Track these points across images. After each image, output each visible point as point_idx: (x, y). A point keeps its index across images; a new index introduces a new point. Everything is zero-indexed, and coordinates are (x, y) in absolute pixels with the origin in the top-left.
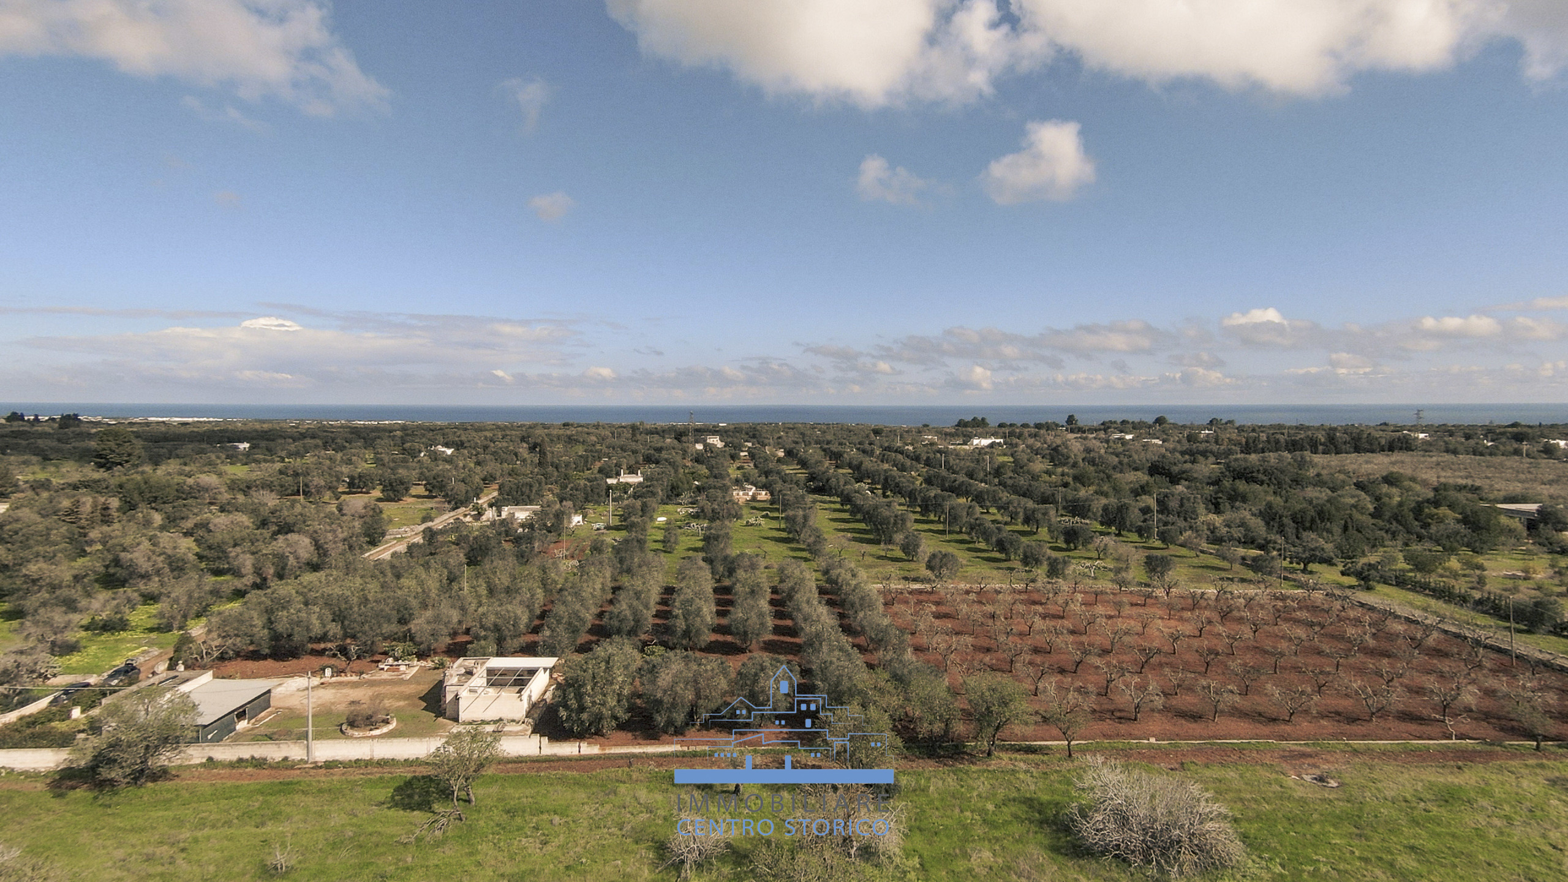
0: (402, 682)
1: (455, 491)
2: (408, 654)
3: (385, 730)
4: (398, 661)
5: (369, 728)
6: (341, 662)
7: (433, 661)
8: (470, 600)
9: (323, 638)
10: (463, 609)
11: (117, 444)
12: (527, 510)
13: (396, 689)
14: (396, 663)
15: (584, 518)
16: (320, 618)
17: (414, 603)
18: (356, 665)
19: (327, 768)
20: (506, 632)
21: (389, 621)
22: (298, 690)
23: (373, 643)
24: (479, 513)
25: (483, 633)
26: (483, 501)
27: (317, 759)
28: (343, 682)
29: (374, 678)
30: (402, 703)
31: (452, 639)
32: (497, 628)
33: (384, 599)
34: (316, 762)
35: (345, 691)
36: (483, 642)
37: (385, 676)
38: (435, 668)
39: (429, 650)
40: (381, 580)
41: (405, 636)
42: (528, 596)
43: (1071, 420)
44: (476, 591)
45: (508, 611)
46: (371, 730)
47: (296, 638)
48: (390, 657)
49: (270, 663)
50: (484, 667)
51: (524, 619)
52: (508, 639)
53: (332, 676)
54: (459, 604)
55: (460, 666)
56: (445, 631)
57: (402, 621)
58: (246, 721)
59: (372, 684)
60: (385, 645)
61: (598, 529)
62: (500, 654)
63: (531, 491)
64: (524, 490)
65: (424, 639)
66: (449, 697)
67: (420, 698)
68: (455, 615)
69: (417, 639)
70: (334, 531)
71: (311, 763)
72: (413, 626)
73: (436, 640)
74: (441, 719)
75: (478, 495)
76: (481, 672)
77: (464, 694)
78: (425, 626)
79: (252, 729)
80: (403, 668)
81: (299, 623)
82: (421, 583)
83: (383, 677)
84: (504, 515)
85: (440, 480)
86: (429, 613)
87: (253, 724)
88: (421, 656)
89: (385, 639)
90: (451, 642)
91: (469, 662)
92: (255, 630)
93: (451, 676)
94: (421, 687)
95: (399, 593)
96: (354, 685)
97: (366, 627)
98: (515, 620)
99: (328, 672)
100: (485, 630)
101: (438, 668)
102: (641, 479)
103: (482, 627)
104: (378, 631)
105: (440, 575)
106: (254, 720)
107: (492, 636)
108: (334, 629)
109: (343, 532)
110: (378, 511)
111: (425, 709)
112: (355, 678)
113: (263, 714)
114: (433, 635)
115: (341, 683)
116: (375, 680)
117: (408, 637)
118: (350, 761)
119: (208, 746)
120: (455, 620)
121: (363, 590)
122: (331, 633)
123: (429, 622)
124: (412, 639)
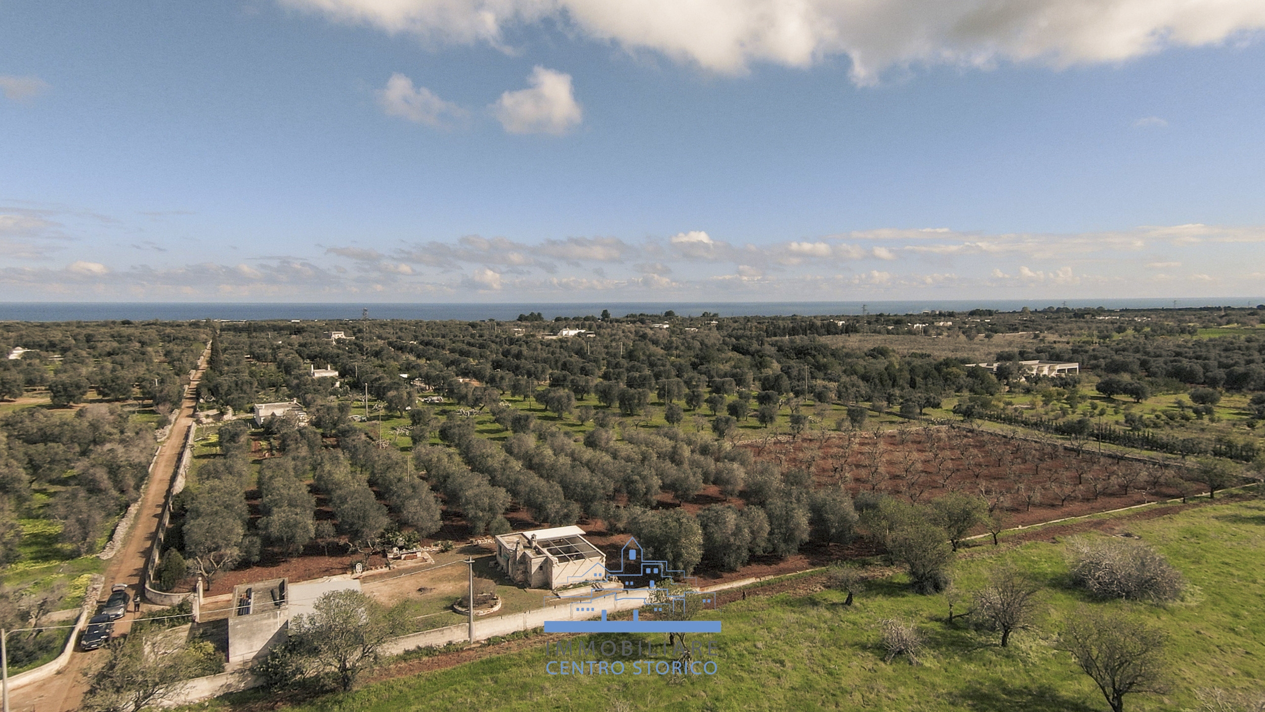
7: (436, 546)
19: (488, 647)
27: (479, 638)
29: (402, 567)
34: (478, 642)
35: (393, 581)
43: (605, 314)
48: (395, 546)
53: (364, 571)
71: (474, 643)
74: (528, 590)
76: (536, 545)
80: (419, 555)
99: (359, 567)
111: (498, 584)
112: (385, 570)
116: (408, 569)
118: (508, 635)
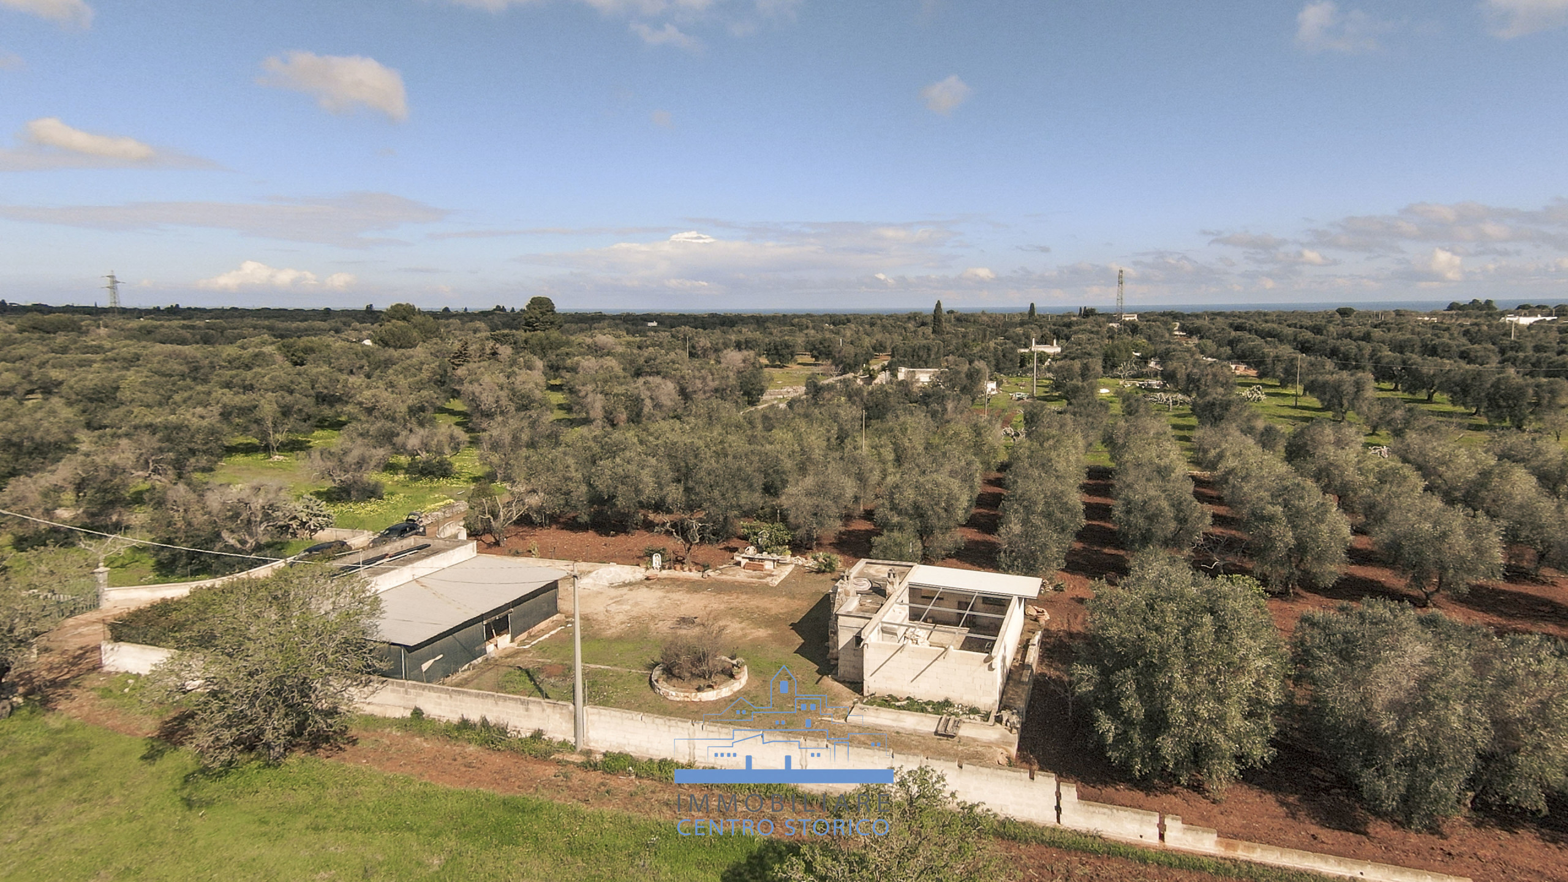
0: (763, 590)
1: (843, 353)
2: (774, 545)
3: (725, 691)
4: (761, 552)
5: (696, 683)
6: (675, 544)
7: (815, 559)
8: (871, 465)
9: (659, 506)
10: (861, 478)
11: (541, 313)
12: (927, 372)
13: (755, 602)
14: (758, 556)
15: (999, 385)
16: (656, 474)
17: (788, 464)
18: (702, 552)
19: (605, 772)
20: (934, 521)
21: (750, 486)
22: (611, 586)
23: (726, 518)
24: (871, 375)
25: (896, 519)
26: (875, 366)
27: (593, 746)
28: (678, 580)
29: (724, 577)
30: (762, 633)
31: (845, 525)
32: (918, 512)
33: (746, 455)
34: (588, 753)
35: (679, 596)
36: (896, 534)
37: (741, 575)
38: (819, 571)
39: (810, 538)
40: (749, 432)
41: (774, 514)
42: (963, 463)
44: (879, 454)
45: (937, 485)
46: (699, 689)
47: (620, 502)
48: (752, 544)
49: (590, 537)
50: (905, 584)
51: (964, 500)
52: (937, 532)
53: (663, 568)
54: (855, 469)
55: (861, 575)
56: (834, 510)
57: (770, 490)
58: (509, 636)
59: (720, 588)
60: (743, 525)
61: (1019, 399)
62: (926, 559)
63: (929, 356)
64: (921, 354)
65: (801, 521)
66: (844, 638)
67: (794, 626)
68: (850, 487)
69: (791, 519)
70: (704, 379)
71: (582, 753)
72: (784, 501)
73: (821, 524)
74: (828, 681)
75: (868, 361)
76: (899, 592)
77: (872, 638)
78: (804, 500)
79: (516, 653)
80: (768, 565)
81: (624, 479)
82: (799, 438)
83: (738, 578)
84: (901, 376)
85: (826, 345)
86: (809, 481)
87: (523, 643)
88: (798, 547)
89: (746, 515)
90: (843, 529)
91: (880, 570)
92: (572, 485)
93: (847, 594)
94: (795, 604)
95: (768, 447)
96: (694, 587)
97: (716, 493)
98: (947, 501)
99: (657, 559)
100: (900, 513)
101: (824, 572)
102: (1059, 350)
103: (894, 508)
104: (734, 501)
105: (828, 431)
106: (524, 635)
107: (911, 525)
108: (674, 493)
109: (713, 380)
110: (758, 366)
111: (800, 651)
112: (695, 575)
113: (543, 625)
114: (815, 514)
115: (674, 581)
116: (725, 582)
117: (778, 516)
118: (651, 760)
119: (414, 687)
120: (849, 493)
121: (721, 442)
122: (669, 500)
123: (809, 494)
124: (784, 519)
